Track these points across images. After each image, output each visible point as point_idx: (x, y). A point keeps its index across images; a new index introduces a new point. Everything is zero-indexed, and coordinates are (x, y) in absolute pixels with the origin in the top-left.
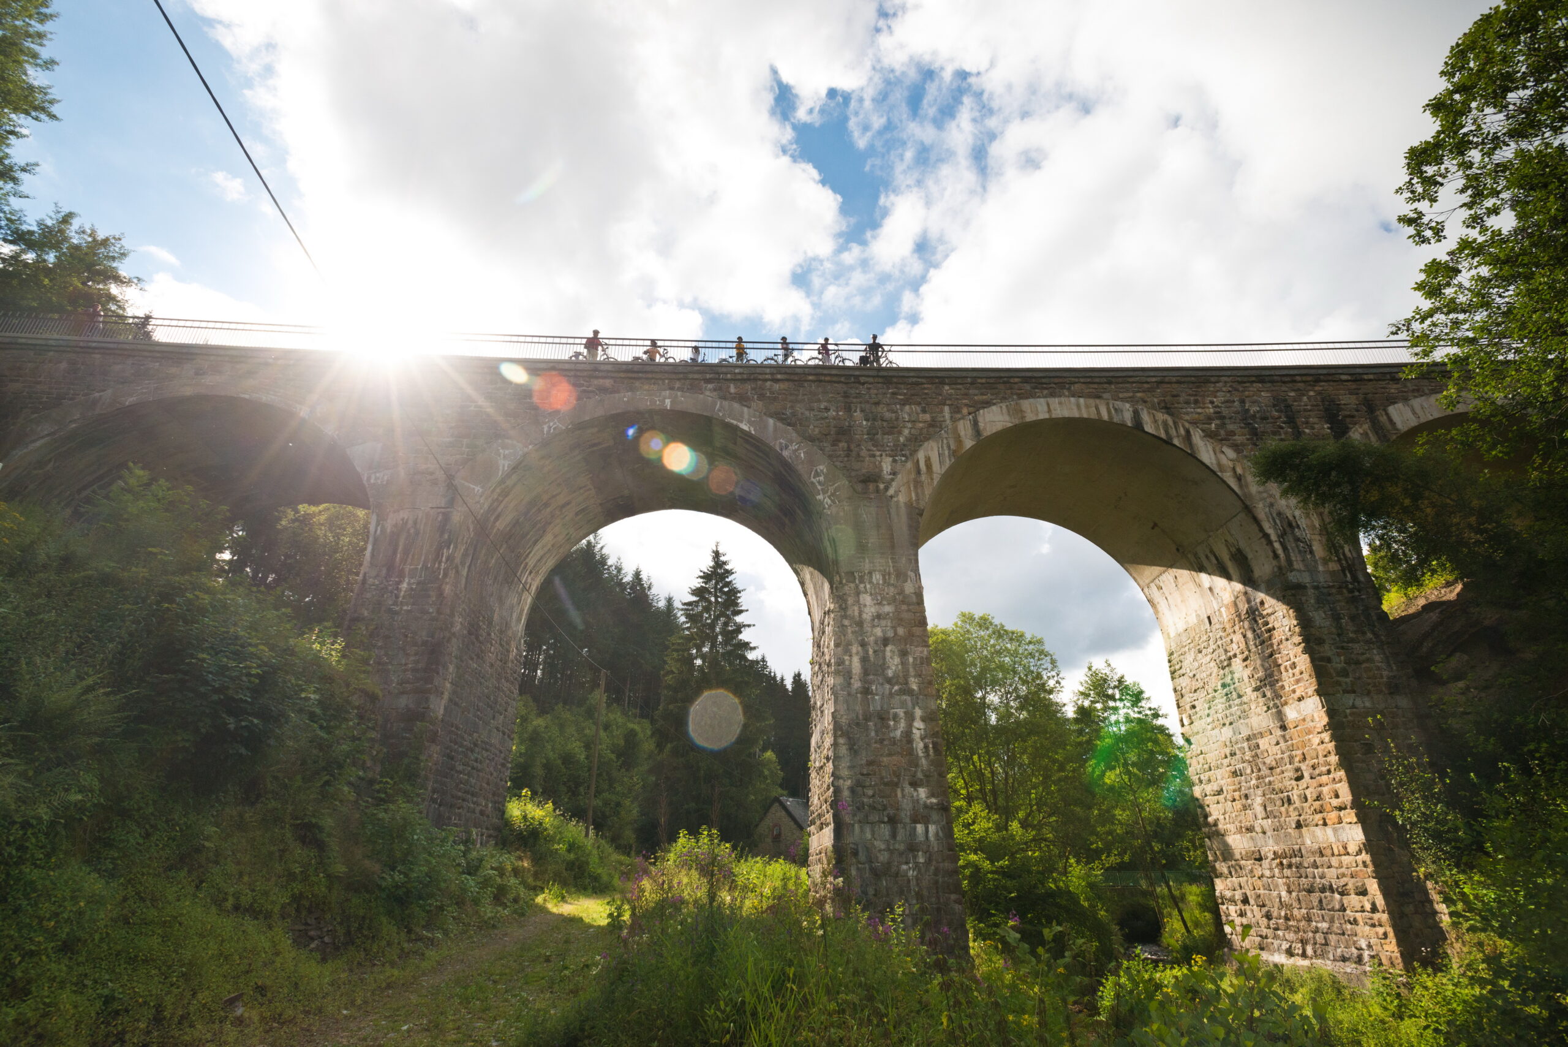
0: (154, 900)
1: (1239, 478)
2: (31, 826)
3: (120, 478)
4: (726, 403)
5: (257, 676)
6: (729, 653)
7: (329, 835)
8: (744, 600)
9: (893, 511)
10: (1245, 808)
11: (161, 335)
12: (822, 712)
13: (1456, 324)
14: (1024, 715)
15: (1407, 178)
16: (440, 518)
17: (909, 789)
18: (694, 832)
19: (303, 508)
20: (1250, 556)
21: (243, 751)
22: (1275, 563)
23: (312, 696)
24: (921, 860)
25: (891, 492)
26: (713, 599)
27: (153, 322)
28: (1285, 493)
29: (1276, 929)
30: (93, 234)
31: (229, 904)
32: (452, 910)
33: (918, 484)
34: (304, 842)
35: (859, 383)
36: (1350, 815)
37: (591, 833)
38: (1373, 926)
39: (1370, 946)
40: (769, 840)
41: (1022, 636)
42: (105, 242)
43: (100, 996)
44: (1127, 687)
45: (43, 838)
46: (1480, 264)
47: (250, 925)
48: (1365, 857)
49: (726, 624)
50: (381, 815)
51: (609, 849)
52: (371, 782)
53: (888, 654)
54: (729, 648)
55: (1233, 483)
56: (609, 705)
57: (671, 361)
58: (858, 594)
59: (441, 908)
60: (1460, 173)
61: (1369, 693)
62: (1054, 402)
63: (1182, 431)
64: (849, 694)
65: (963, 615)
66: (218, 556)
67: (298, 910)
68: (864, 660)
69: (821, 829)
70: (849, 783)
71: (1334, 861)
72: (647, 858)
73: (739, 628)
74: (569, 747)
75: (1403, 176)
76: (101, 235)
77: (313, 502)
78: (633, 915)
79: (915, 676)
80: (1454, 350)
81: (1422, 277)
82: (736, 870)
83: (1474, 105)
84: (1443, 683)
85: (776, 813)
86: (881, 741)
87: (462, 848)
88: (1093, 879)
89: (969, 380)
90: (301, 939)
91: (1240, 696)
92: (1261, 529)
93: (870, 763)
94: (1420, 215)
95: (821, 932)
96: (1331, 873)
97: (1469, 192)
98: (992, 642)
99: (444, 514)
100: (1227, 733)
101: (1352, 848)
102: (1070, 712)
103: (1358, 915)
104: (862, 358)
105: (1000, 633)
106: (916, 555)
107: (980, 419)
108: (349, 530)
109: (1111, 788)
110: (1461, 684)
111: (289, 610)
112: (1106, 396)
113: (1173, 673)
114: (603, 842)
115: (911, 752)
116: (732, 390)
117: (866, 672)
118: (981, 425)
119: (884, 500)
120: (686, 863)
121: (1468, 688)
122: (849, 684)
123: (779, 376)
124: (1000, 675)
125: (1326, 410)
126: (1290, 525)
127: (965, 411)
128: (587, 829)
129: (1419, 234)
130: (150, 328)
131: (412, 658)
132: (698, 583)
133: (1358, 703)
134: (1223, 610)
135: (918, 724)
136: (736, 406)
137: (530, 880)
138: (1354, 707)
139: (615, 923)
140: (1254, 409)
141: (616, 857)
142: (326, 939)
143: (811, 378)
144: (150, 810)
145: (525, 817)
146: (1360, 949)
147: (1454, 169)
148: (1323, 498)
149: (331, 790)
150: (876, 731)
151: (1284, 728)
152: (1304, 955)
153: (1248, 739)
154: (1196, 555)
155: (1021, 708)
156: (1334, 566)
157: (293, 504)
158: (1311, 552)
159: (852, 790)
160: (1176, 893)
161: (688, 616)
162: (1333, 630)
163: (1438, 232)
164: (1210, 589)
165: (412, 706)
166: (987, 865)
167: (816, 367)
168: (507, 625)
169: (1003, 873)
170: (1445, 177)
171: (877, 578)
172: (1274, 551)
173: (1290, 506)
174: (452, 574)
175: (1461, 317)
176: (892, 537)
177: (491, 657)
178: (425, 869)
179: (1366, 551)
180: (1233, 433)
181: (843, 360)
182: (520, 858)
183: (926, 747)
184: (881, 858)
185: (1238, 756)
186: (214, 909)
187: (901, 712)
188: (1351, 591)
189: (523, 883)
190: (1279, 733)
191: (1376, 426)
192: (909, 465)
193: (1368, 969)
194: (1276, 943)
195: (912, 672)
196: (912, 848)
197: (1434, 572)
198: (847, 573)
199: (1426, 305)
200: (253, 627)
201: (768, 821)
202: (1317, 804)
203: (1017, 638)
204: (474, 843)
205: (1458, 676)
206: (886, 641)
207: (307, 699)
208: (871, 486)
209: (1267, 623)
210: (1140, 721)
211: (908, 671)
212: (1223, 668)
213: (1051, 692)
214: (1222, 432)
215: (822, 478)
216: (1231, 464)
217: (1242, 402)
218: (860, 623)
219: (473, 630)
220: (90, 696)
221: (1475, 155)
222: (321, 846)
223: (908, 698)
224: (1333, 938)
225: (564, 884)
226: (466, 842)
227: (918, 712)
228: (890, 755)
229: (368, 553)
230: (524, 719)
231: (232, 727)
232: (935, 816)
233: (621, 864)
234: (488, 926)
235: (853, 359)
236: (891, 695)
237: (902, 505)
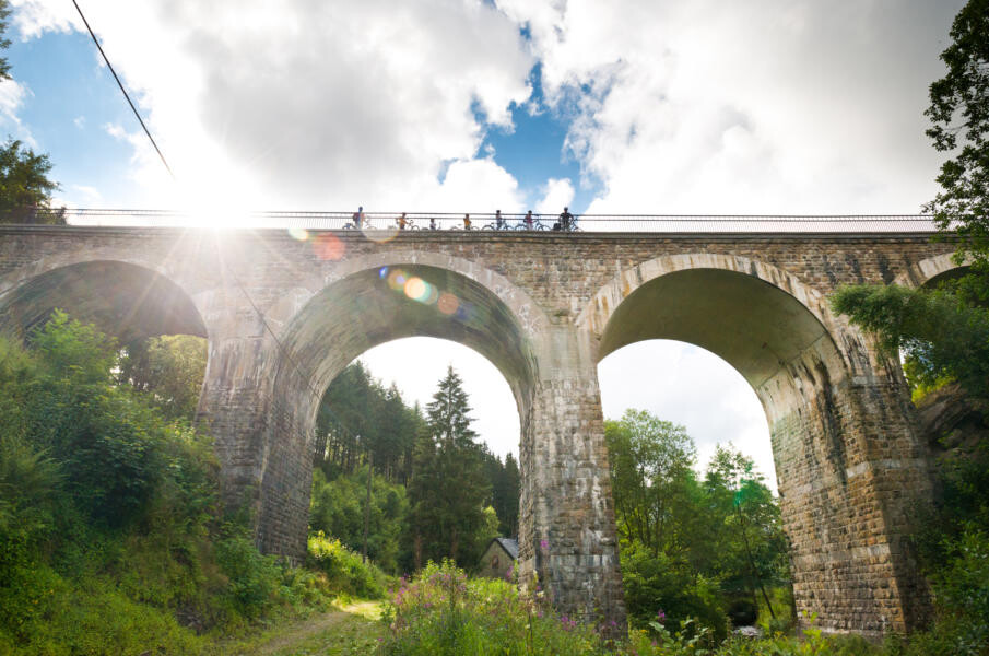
0: (92, 591)
1: (822, 312)
2: (18, 542)
3: (49, 319)
4: (456, 259)
5: (142, 452)
6: (461, 439)
7: (194, 557)
8: (470, 402)
9: (579, 336)
10: (816, 537)
11: (73, 220)
12: (528, 480)
13: (963, 206)
14: (671, 480)
15: (931, 104)
16: (255, 344)
17: (589, 532)
18: (438, 561)
19: (165, 338)
20: (828, 366)
21: (136, 501)
22: (844, 371)
23: (177, 466)
24: (597, 578)
25: (577, 323)
26: (448, 401)
27: (67, 212)
28: (852, 322)
29: (830, 613)
30: (31, 154)
31: (137, 597)
32: (277, 607)
33: (597, 316)
34: (179, 561)
35: (553, 243)
36: (882, 539)
37: (367, 561)
38: (890, 607)
39: (886, 619)
40: (491, 566)
41: (670, 424)
42: (38, 160)
43: (69, 646)
44: (742, 460)
45: (25, 550)
46: (977, 165)
47: (150, 610)
48: (889, 564)
49: (458, 419)
50: (227, 545)
51: (379, 572)
52: (219, 524)
53: (575, 440)
54: (460, 435)
55: (818, 315)
56: (376, 475)
57: (416, 228)
58: (553, 396)
59: (270, 606)
60: (964, 102)
61: (900, 458)
62: (695, 257)
63: (785, 279)
64: (547, 468)
65: (629, 411)
66: (112, 371)
67: (179, 603)
68: (558, 444)
69: (527, 559)
70: (547, 528)
71: (870, 568)
72: (406, 578)
73: (467, 423)
74: (349, 503)
75: (928, 103)
76: (36, 155)
77: (170, 333)
78: (398, 613)
79: (594, 455)
80: (962, 224)
81: (941, 173)
82: (468, 586)
83: (971, 56)
84: (945, 450)
85: (495, 548)
86: (570, 500)
87: (280, 568)
88: (713, 587)
89: (634, 241)
90: (183, 621)
91: (817, 463)
92: (836, 347)
93: (562, 515)
94: (940, 130)
95: (528, 626)
96: (868, 576)
97: (970, 116)
98: (649, 429)
99: (257, 341)
100: (807, 488)
101: (882, 559)
102: (702, 478)
103: (882, 601)
104: (556, 225)
105: (655, 423)
106: (596, 368)
107: (642, 269)
108: (195, 353)
109: (728, 528)
110: (956, 450)
111: (158, 408)
112: (732, 252)
113: (774, 448)
114: (375, 567)
115: (590, 507)
116: (461, 249)
117: (559, 453)
118: (643, 274)
119: (573, 329)
120: (434, 582)
121: (960, 452)
122: (547, 460)
123: (495, 239)
124: (655, 453)
125: (881, 263)
126: (855, 344)
127: (631, 263)
128: (364, 559)
129: (939, 143)
130: (65, 216)
131: (241, 441)
132: (438, 390)
133: (892, 464)
134: (809, 404)
135: (596, 487)
136: (464, 260)
137: (327, 590)
138: (890, 467)
139: (386, 620)
140: (833, 262)
141: (384, 577)
142: (199, 622)
143: (519, 240)
144: (84, 536)
145: (321, 550)
146: (880, 621)
147: (961, 99)
148: (877, 325)
149: (193, 528)
150: (567, 493)
151: (844, 483)
152: (846, 628)
153: (821, 492)
154: (792, 366)
155: (669, 475)
156: (882, 372)
157: (158, 335)
158: (868, 363)
159: (549, 533)
160: (768, 594)
161: (431, 413)
162: (880, 416)
163: (951, 141)
164: (801, 390)
165: (242, 474)
166: (642, 581)
167: (522, 232)
168: (303, 420)
169: (654, 585)
170: (955, 105)
171: (568, 385)
172: (844, 363)
173: (855, 331)
174: (264, 383)
175: (966, 201)
176: (578, 355)
177: (294, 441)
178: (257, 581)
179: (903, 361)
180: (818, 280)
181: (542, 227)
182: (319, 576)
183: (601, 503)
184: (569, 578)
185: (815, 503)
186: (128, 599)
187: (584, 480)
188: (892, 389)
189: (323, 592)
190: (842, 487)
191: (912, 275)
192: (591, 303)
193: (884, 633)
194: (829, 621)
195: (592, 451)
196: (591, 571)
197: (944, 375)
198: (546, 382)
199: (944, 192)
200: (137, 419)
201: (490, 554)
202: (862, 533)
203: (668, 426)
204: (288, 565)
205: (955, 445)
206: (573, 430)
207: (174, 468)
208: (563, 319)
209: (838, 412)
210: (750, 482)
211: (589, 451)
212: (807, 444)
213: (689, 463)
214: (812, 279)
215: (527, 313)
216: (816, 302)
217: (825, 257)
218: (555, 418)
219: (280, 422)
220: (42, 462)
221: (973, 90)
222: (190, 564)
223: (589, 470)
224: (865, 616)
225: (350, 593)
226: (283, 565)
227: (596, 480)
228: (576, 509)
229: (208, 369)
230: (317, 484)
231: (128, 485)
232: (607, 550)
233: (387, 581)
234: (302, 618)
235: (549, 225)
236: (577, 467)
237: (585, 331)
